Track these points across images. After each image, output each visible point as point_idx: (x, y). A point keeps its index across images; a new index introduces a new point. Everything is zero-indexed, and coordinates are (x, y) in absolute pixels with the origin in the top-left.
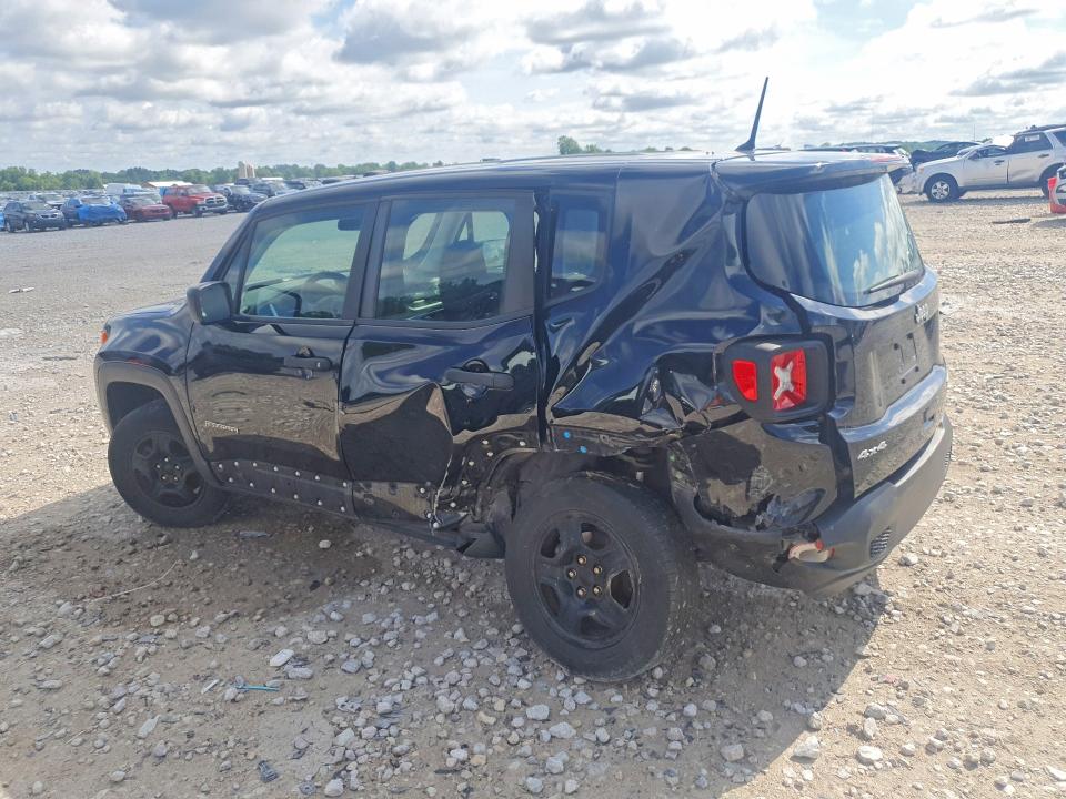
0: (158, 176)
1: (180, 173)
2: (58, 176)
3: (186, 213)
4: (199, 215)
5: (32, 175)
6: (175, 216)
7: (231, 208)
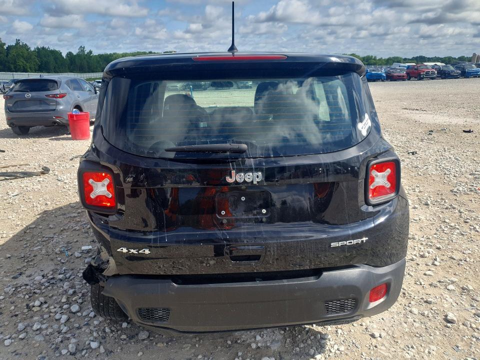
0: (430, 60)
1: (441, 59)
2: (385, 60)
3: (415, 78)
4: (421, 79)
5: (375, 59)
6: (409, 80)
7: (437, 77)
